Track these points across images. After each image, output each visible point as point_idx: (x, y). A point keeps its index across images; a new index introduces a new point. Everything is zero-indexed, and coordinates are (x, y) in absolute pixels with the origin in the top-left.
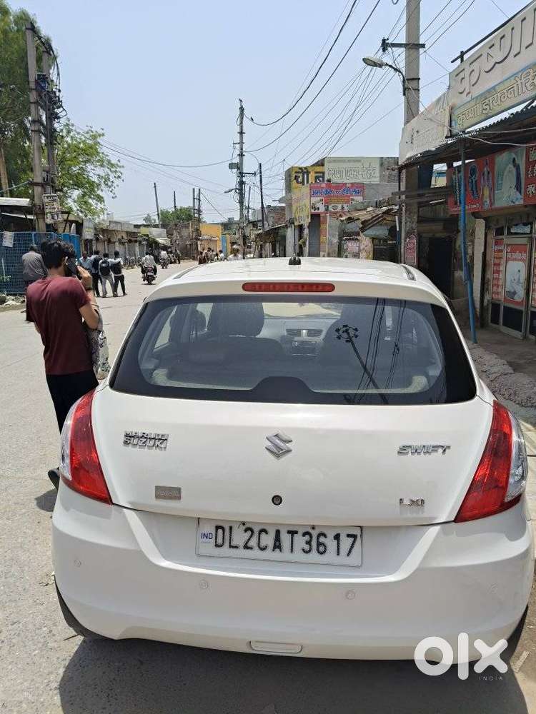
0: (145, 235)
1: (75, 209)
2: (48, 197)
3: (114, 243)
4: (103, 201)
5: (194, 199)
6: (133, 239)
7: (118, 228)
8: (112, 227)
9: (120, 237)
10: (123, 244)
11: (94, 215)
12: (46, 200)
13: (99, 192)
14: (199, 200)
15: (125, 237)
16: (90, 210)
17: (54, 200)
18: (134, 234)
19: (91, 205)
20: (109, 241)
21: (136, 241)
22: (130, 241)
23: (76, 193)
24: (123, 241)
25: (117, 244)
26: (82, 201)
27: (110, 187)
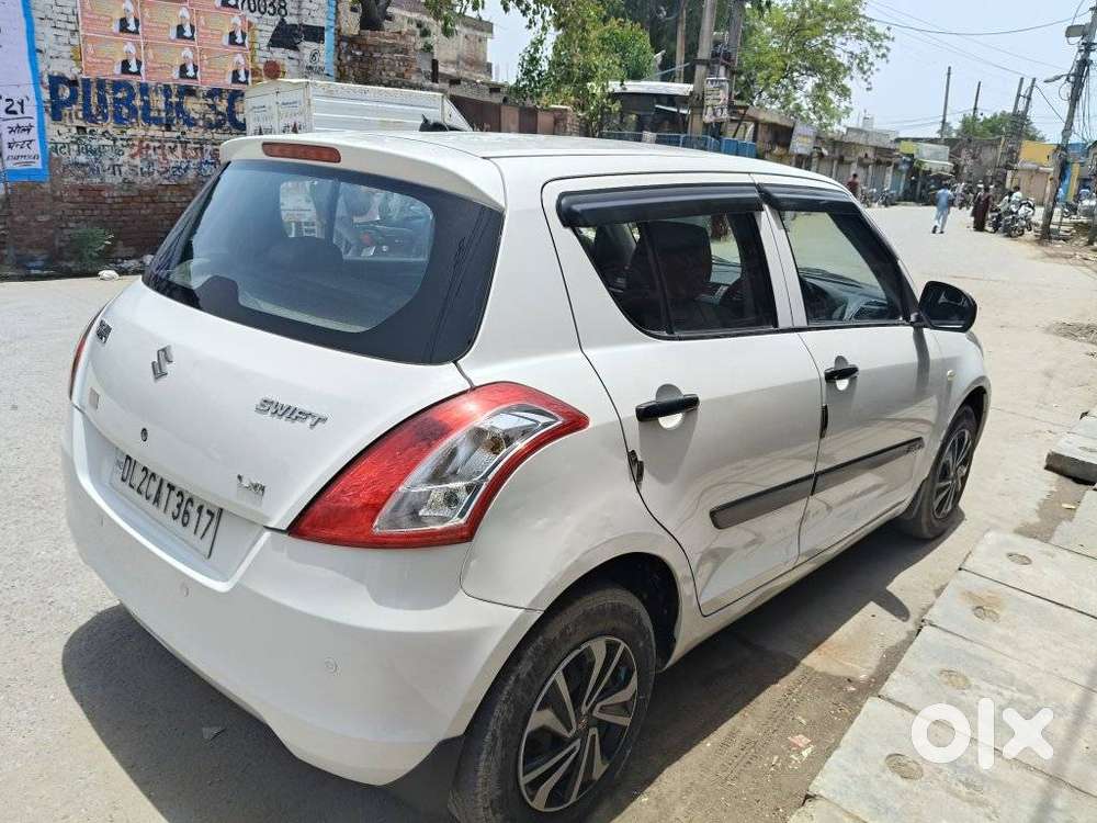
0: (908, 155)
1: (806, 107)
2: (712, 81)
3: (850, 163)
4: (849, 96)
5: (1019, 95)
6: (883, 159)
7: (861, 140)
8: (852, 138)
9: (862, 155)
10: (866, 166)
11: (832, 117)
12: (709, 86)
13: (846, 82)
14: (1029, 99)
15: (871, 154)
16: (827, 110)
17: (721, 87)
18: (890, 151)
19: (831, 102)
20: (841, 160)
21: (889, 164)
22: (878, 163)
23: (810, 83)
24: (865, 161)
25: (855, 165)
26: (819, 94)
27: (864, 73)
